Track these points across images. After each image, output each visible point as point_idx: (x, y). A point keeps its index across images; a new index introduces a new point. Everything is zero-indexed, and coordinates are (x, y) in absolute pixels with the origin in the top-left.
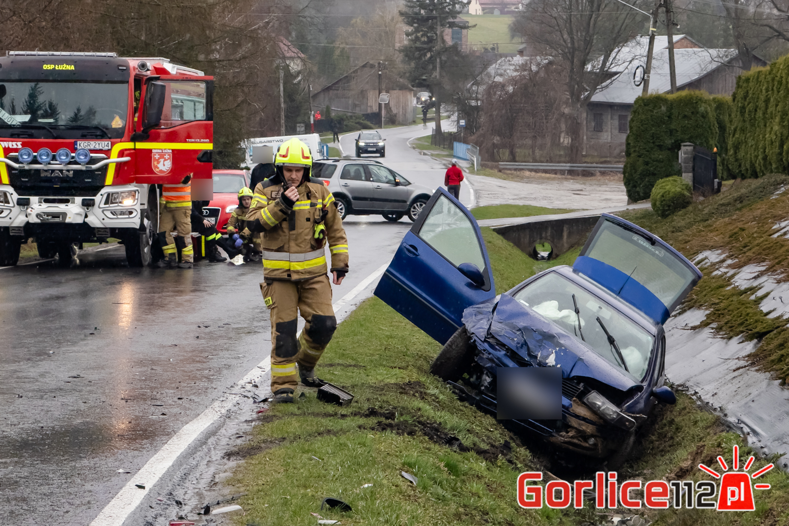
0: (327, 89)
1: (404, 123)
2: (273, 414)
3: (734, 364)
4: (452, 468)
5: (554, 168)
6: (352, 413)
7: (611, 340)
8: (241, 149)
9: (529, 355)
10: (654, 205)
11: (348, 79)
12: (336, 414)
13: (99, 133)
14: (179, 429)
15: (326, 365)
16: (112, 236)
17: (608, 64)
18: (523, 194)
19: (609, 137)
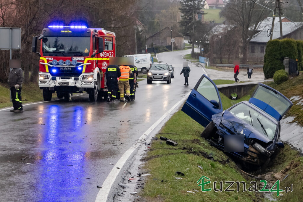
0: (151, 37)
1: (180, 49)
2: (153, 148)
4: (213, 166)
6: (178, 148)
7: (262, 126)
9: (235, 131)
10: (275, 80)
11: (160, 33)
12: (173, 149)
13: (79, 54)
15: (167, 134)
16: (84, 91)
17: (257, 28)
18: (226, 76)
19: (257, 55)
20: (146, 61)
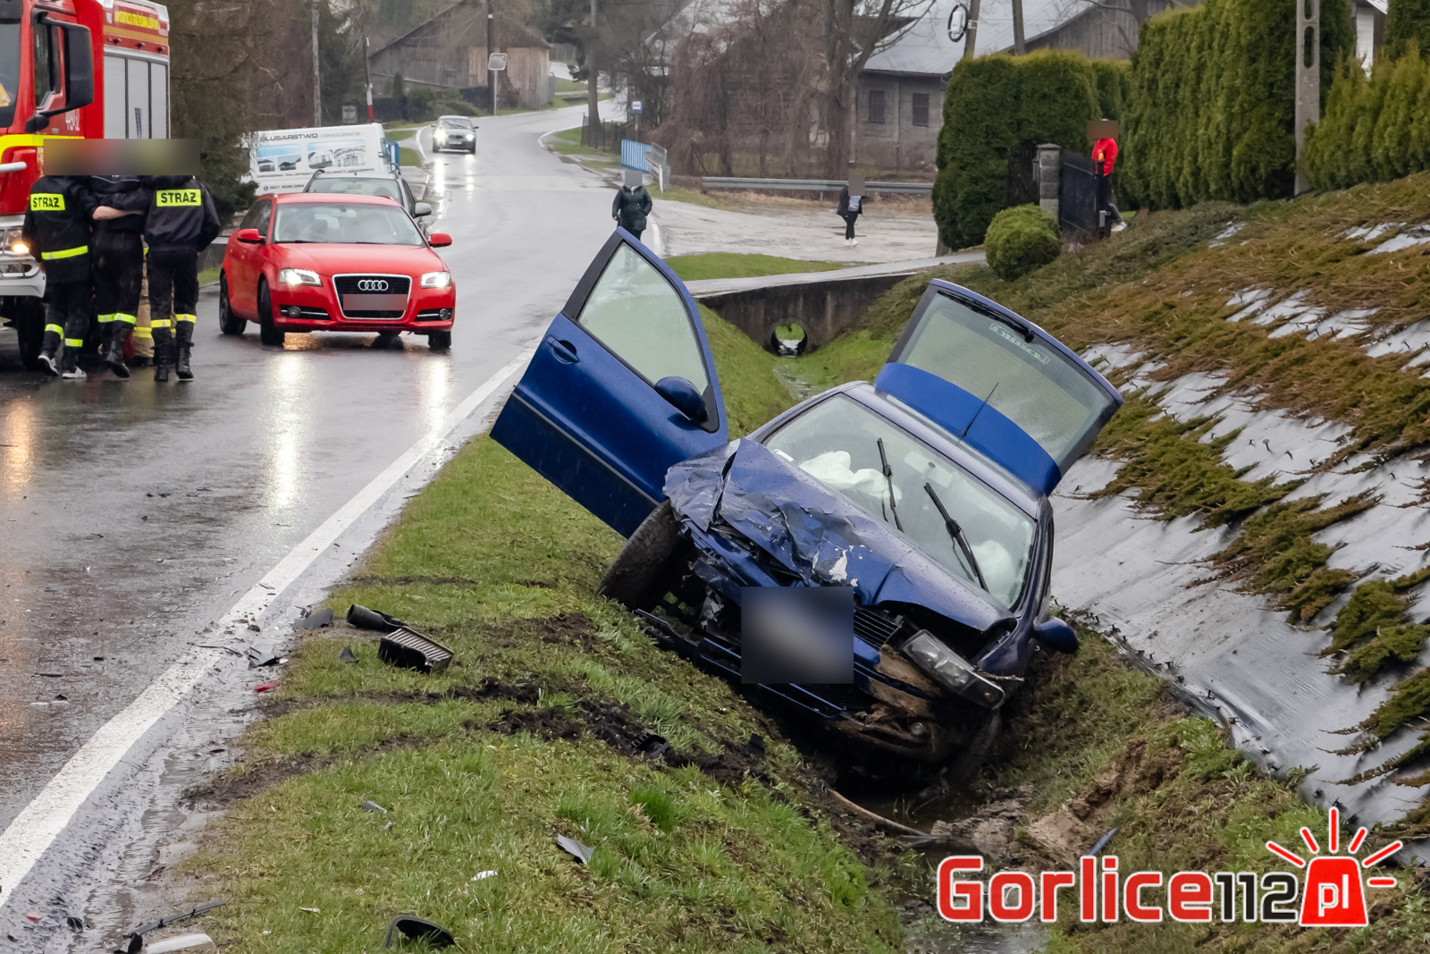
0: (397, 45)
1: (532, 106)
2: (289, 696)
3: (1185, 574)
4: (658, 814)
5: (800, 187)
6: (450, 691)
7: (953, 529)
8: (240, 150)
9: (796, 559)
10: (991, 257)
11: (433, 27)
12: (417, 695)
14: (90, 733)
15: (397, 581)
17: (894, 4)
18: (747, 233)
19: (896, 133)
20: (360, 161)
